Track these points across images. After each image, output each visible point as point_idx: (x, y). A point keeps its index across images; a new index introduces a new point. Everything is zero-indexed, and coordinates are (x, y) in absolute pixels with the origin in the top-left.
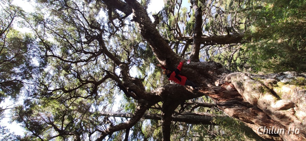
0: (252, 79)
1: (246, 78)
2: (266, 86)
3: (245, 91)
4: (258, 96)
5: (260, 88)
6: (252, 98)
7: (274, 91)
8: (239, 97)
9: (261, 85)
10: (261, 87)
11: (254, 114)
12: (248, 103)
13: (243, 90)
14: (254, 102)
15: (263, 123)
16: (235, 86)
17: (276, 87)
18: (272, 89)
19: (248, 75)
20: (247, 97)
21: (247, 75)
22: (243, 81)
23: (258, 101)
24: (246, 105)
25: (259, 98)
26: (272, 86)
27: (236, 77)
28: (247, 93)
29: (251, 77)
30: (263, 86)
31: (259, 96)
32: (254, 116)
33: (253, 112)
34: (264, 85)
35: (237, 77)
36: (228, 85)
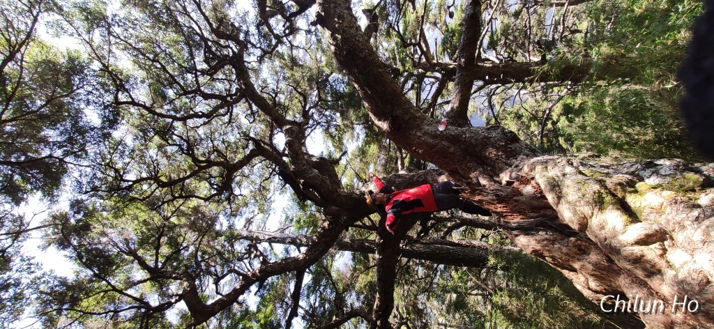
0: (581, 173)
1: (568, 169)
2: (610, 191)
3: (562, 200)
4: (590, 212)
5: (597, 195)
6: (577, 217)
7: (626, 202)
8: (548, 212)
9: (599, 188)
10: (599, 192)
11: (579, 250)
12: (567, 226)
13: (559, 198)
14: (580, 224)
15: (595, 271)
16: (542, 187)
17: (633, 194)
18: (624, 198)
19: (575, 164)
20: (567, 214)
21: (572, 164)
22: (561, 178)
23: (589, 223)
24: (563, 231)
25: (592, 216)
26: (624, 191)
27: (546, 167)
28: (567, 206)
29: (581, 168)
30: (602, 191)
31: (593, 213)
32: (578, 254)
33: (576, 246)
34: (606, 188)
35: (549, 167)
36: (527, 184)
